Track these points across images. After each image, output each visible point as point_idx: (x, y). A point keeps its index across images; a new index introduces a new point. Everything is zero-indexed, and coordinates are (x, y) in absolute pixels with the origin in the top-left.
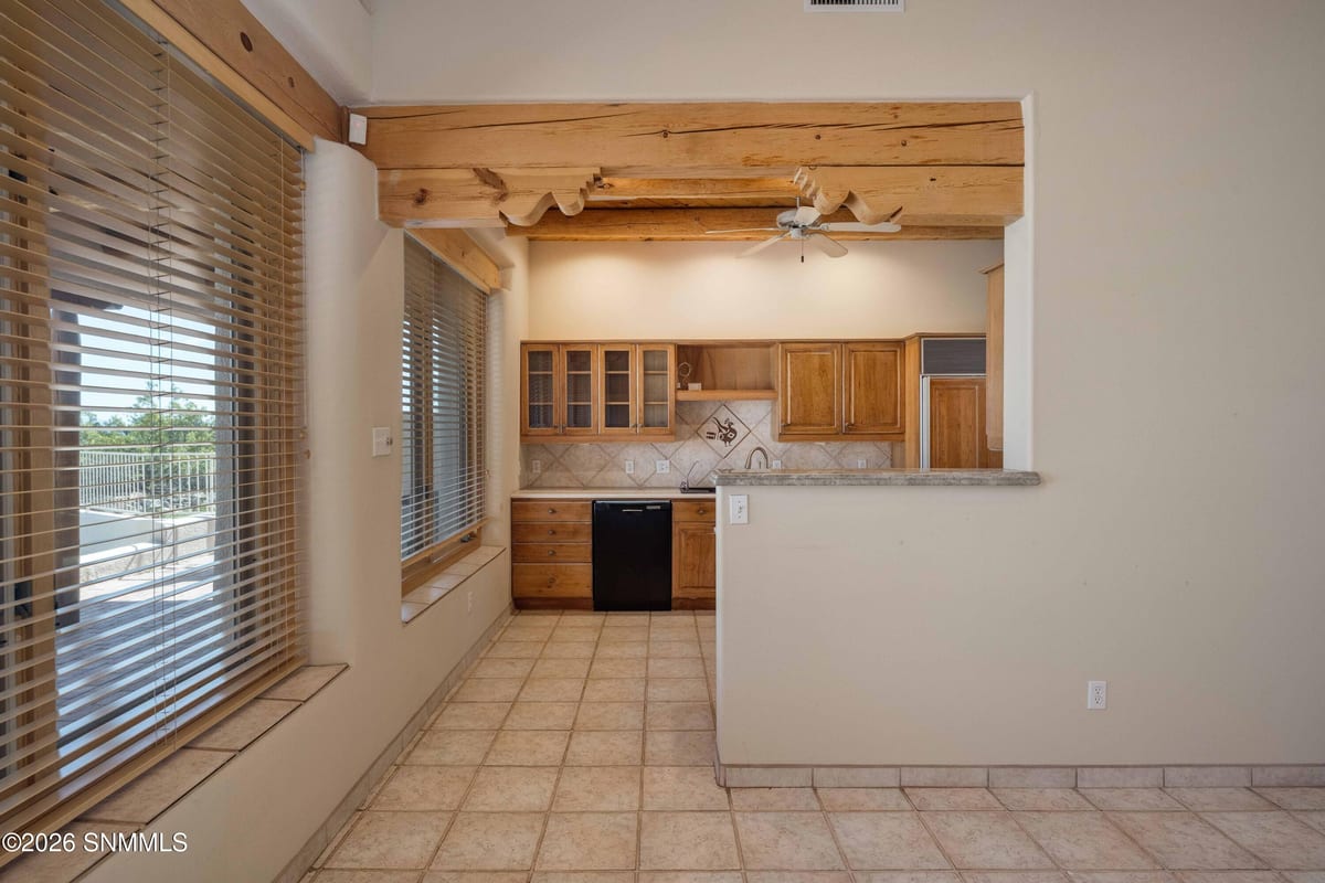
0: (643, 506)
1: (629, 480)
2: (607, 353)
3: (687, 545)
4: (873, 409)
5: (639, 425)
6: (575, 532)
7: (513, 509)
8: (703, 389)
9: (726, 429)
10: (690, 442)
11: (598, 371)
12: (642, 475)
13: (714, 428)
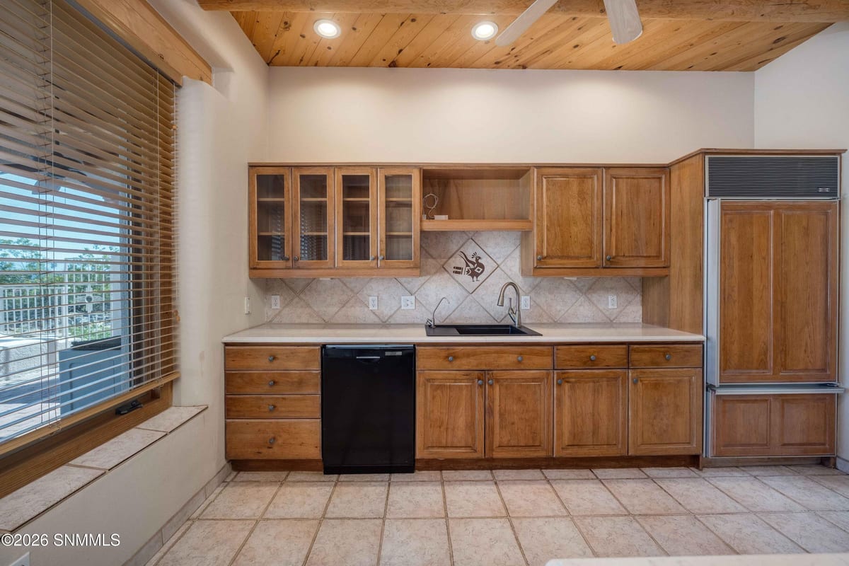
0: (380, 351)
1: (372, 316)
2: (345, 177)
3: (434, 397)
4: (636, 240)
5: (380, 258)
6: (301, 383)
7: (227, 354)
8: (449, 219)
9: (473, 263)
10: (436, 278)
11: (335, 198)
12: (386, 311)
13: (460, 262)
